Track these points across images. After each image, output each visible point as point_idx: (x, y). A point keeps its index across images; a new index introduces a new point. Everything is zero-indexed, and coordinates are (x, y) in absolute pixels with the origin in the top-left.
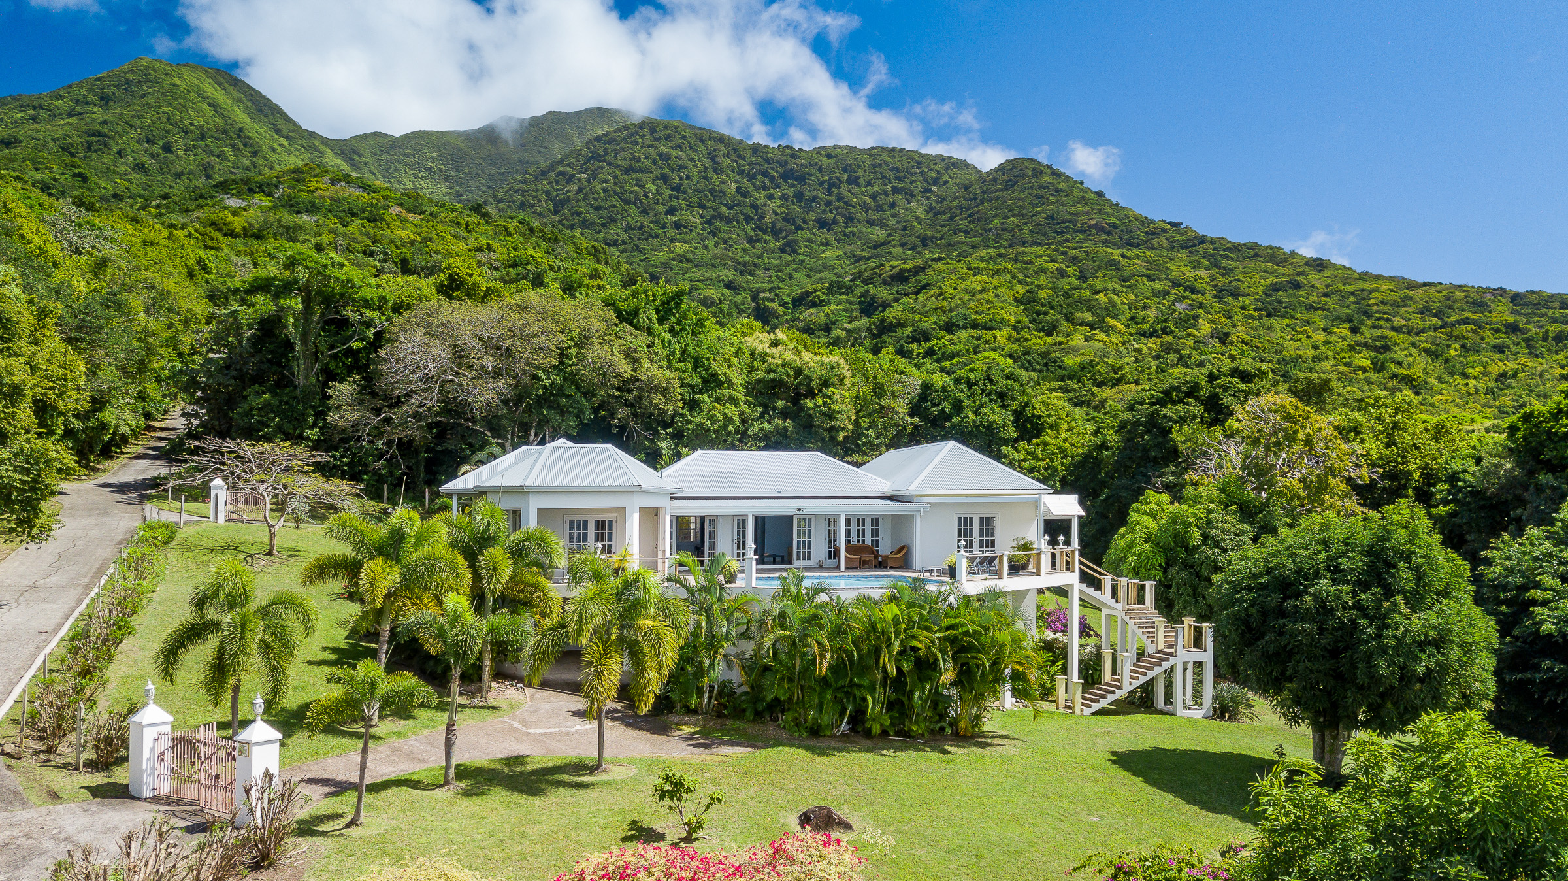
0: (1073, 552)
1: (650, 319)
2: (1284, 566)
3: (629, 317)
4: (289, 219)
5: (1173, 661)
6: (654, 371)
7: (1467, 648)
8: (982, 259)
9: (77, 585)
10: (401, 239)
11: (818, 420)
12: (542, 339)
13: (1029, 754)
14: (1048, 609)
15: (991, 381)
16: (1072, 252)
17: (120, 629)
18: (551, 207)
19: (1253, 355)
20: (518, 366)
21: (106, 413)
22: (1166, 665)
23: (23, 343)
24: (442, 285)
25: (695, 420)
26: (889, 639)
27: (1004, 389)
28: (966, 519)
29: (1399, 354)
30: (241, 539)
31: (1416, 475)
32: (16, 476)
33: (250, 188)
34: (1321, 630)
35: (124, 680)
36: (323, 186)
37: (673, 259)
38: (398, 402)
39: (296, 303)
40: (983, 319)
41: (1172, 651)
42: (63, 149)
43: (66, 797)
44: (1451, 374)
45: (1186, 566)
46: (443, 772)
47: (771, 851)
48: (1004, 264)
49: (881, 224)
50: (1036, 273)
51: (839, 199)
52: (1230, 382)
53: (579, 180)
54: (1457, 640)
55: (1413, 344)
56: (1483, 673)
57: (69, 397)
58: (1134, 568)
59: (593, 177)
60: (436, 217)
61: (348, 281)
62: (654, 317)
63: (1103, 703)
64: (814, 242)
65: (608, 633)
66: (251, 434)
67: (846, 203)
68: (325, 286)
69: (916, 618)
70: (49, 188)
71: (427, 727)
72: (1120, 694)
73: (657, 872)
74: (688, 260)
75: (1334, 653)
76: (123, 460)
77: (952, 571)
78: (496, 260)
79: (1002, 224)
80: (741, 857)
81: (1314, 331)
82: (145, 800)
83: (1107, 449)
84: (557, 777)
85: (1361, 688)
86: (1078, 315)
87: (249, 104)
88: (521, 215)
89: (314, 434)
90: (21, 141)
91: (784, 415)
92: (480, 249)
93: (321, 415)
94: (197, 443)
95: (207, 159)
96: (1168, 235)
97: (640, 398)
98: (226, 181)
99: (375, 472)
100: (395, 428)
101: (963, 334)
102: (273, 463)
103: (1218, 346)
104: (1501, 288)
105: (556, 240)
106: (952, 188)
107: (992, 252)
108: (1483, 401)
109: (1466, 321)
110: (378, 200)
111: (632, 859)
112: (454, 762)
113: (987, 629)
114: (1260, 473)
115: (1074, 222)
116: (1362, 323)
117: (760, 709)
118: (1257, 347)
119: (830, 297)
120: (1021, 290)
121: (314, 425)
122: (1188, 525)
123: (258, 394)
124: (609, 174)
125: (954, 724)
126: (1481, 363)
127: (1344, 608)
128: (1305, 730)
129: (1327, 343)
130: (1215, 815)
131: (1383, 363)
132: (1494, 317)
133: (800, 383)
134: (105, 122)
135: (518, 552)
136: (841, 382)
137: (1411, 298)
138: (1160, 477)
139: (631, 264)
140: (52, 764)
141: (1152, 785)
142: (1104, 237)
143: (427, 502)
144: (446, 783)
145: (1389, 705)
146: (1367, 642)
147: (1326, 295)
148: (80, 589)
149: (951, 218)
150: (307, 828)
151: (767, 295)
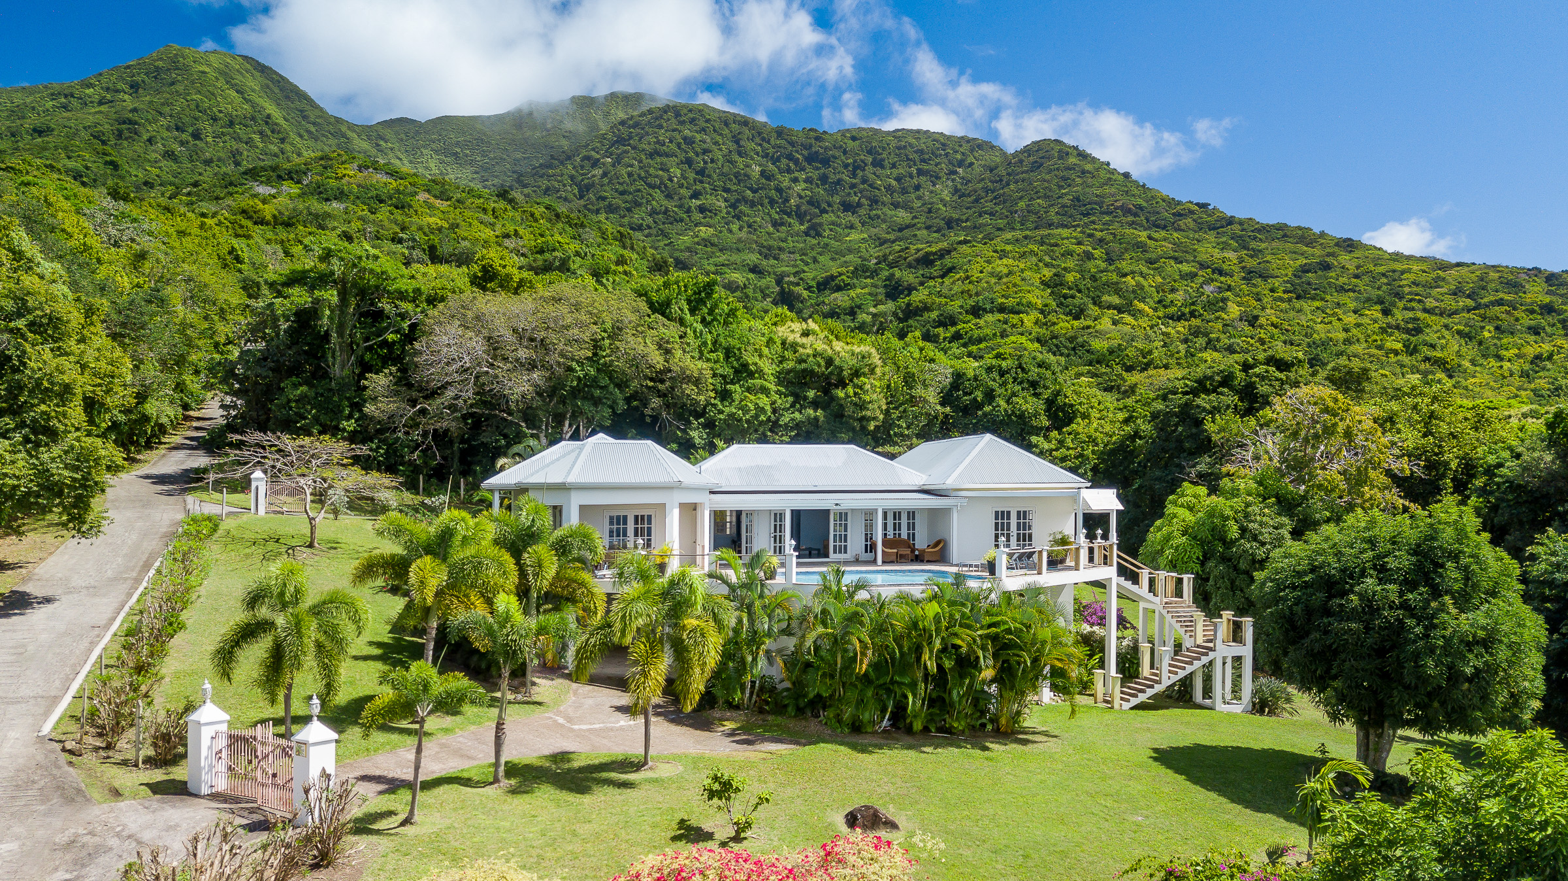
0: (1111, 546)
1: (682, 310)
2: (1329, 564)
3: (661, 308)
4: (317, 206)
5: (1212, 655)
6: (686, 361)
7: (1516, 649)
8: (1008, 242)
9: (126, 579)
10: (429, 225)
11: (849, 410)
12: (576, 331)
13: (1071, 751)
14: (1084, 602)
15: (1023, 370)
16: (1098, 234)
17: (170, 626)
18: (576, 191)
19: (1283, 338)
20: (554, 358)
21: (147, 406)
22: (1205, 660)
23: (73, 343)
24: (475, 277)
25: (727, 410)
26: (931, 636)
27: (1036, 378)
28: (1003, 512)
29: (1432, 337)
30: (282, 531)
31: (1453, 465)
32: (66, 473)
33: (278, 175)
34: (1367, 629)
35: (177, 675)
36: (351, 173)
37: (698, 244)
38: (433, 394)
39: (331, 295)
40: (1010, 302)
41: (1211, 645)
42: (95, 137)
43: (126, 794)
44: (1485, 356)
45: (1225, 559)
46: (492, 770)
47: (823, 853)
48: (1030, 246)
49: (907, 207)
50: (1063, 255)
51: (864, 181)
52: (1267, 371)
53: (604, 164)
54: (1505, 640)
55: (1446, 327)
56: (1532, 673)
57: (116, 393)
58: (1171, 561)
59: (618, 161)
60: (463, 203)
61: (383, 273)
62: (686, 307)
63: (1142, 698)
64: (839, 225)
65: (653, 631)
66: (289, 426)
67: (871, 186)
68: (361, 278)
69: (957, 616)
70: (81, 176)
71: (474, 723)
72: (1158, 688)
73: (711, 874)
74: (713, 245)
75: (1380, 652)
76: (162, 450)
77: (991, 567)
78: (523, 246)
79: (1028, 206)
80: (792, 858)
81: (1344, 313)
82: (203, 797)
83: (1141, 438)
84: (605, 775)
85: (1407, 687)
86: (1106, 298)
87: (277, 90)
88: (547, 200)
89: (349, 425)
90: (53, 130)
91: (815, 404)
92: (507, 236)
93: (357, 406)
94: (239, 437)
95: (235, 145)
96: (1195, 217)
97: (672, 388)
98: (254, 168)
99: (411, 463)
100: (430, 418)
101: (990, 318)
102: (312, 456)
103: (1248, 329)
104: (1536, 268)
105: (582, 226)
106: (977, 169)
107: (1018, 234)
108: (1517, 384)
109: (1500, 303)
110: (406, 187)
111: (687, 862)
112: (503, 760)
113: (1029, 627)
114: (1298, 466)
115: (1100, 204)
116: (1394, 304)
117: (802, 705)
118: (1287, 330)
119: (855, 281)
120: (1048, 273)
121: (350, 417)
122: (1227, 518)
123: (295, 386)
124: (635, 159)
125: (994, 720)
126: (1515, 345)
127: (1391, 608)
128: (1349, 728)
129: (1358, 325)
130: (1260, 815)
131: (1415, 346)
132: (1528, 298)
133: (831, 373)
134: (135, 110)
135: (562, 548)
136: (872, 371)
137: (1444, 279)
138: (1194, 466)
139: (656, 249)
140: (113, 760)
141: (1195, 783)
142: (1131, 218)
143: (462, 492)
144: (496, 780)
145: (1436, 704)
146: (1415, 642)
147: (1357, 276)
148: (129, 583)
149: (977, 201)
150: (363, 826)
151: (792, 279)
